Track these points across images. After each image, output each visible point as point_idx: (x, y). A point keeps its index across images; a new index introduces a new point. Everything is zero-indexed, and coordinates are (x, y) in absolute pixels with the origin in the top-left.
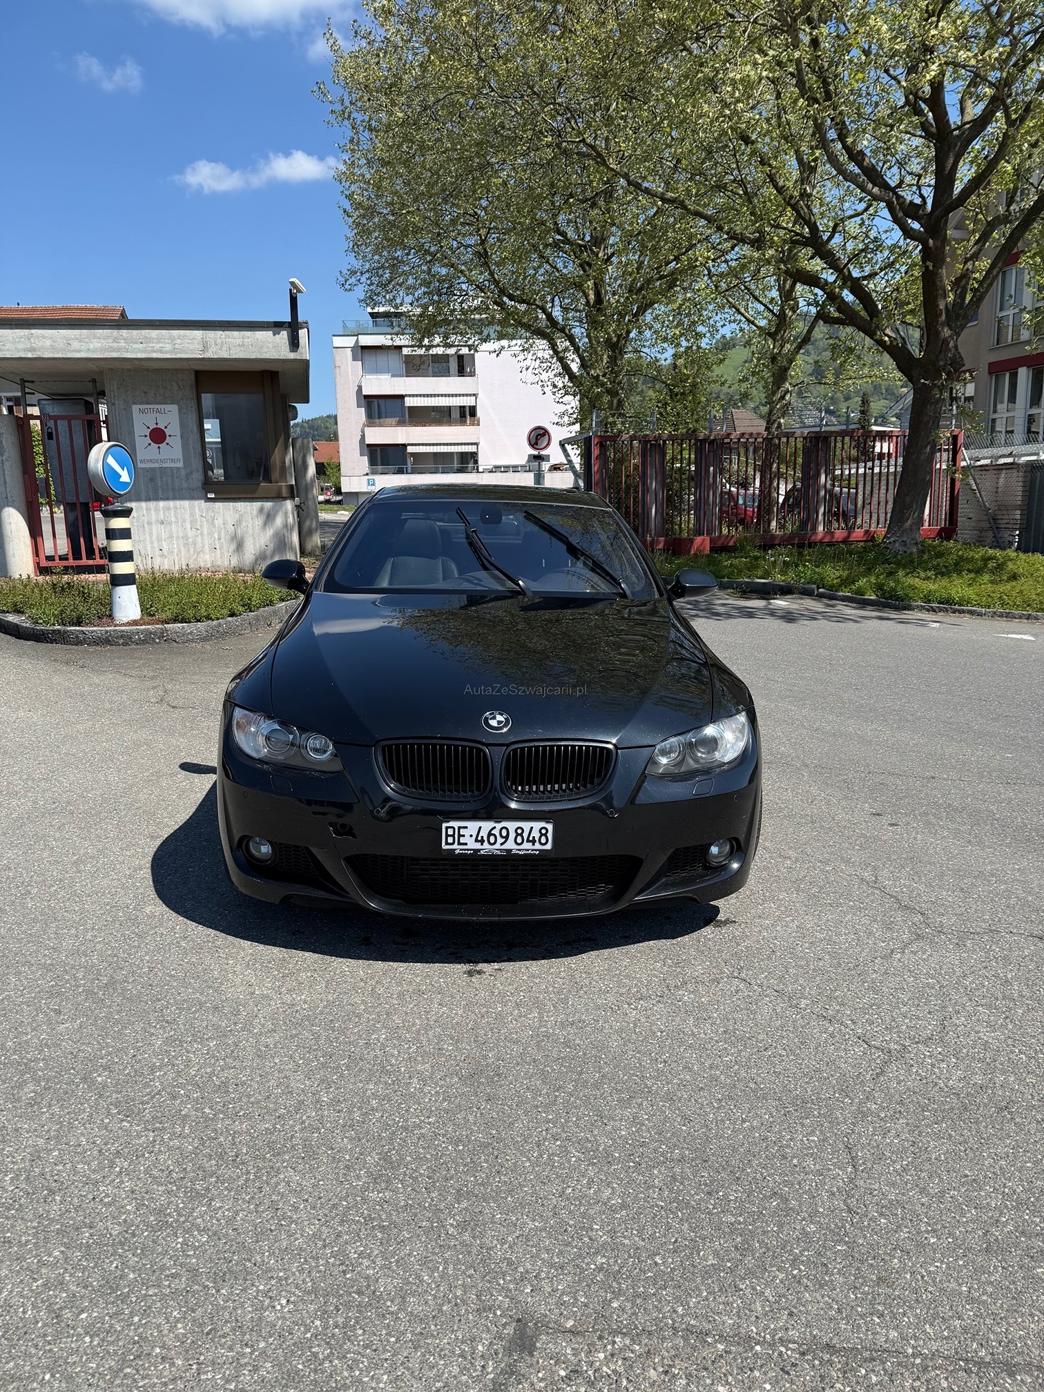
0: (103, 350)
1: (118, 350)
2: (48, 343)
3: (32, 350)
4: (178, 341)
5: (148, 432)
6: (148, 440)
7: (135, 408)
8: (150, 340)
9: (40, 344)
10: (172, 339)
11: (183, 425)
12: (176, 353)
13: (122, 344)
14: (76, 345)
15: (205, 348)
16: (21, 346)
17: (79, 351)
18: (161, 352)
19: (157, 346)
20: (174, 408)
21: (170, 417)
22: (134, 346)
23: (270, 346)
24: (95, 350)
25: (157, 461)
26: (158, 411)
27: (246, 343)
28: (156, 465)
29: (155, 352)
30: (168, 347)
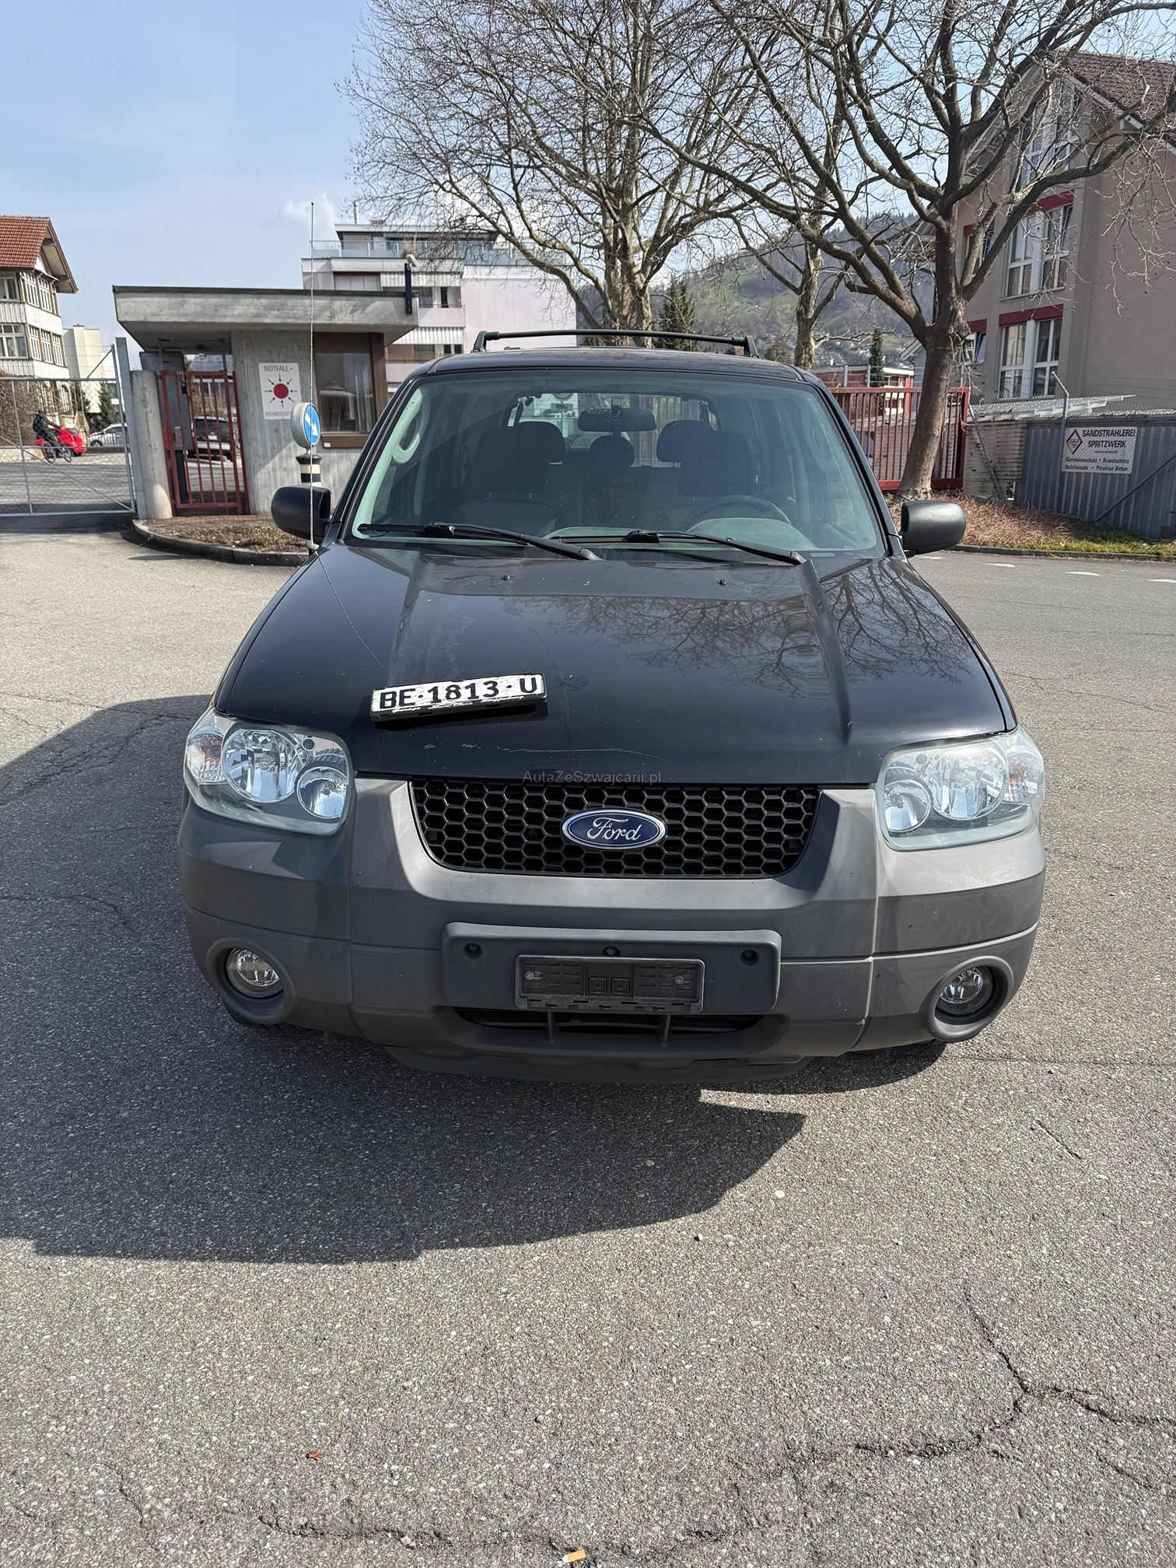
1: (258, 315)
3: (185, 314)
4: (309, 308)
5: (272, 388)
6: (273, 395)
7: (261, 366)
8: (285, 307)
10: (304, 307)
11: (303, 382)
15: (332, 315)
18: (295, 317)
19: (291, 313)
20: (295, 366)
21: (291, 374)
22: (272, 312)
23: (386, 312)
25: (281, 414)
28: (280, 418)
29: (289, 317)
30: (301, 313)
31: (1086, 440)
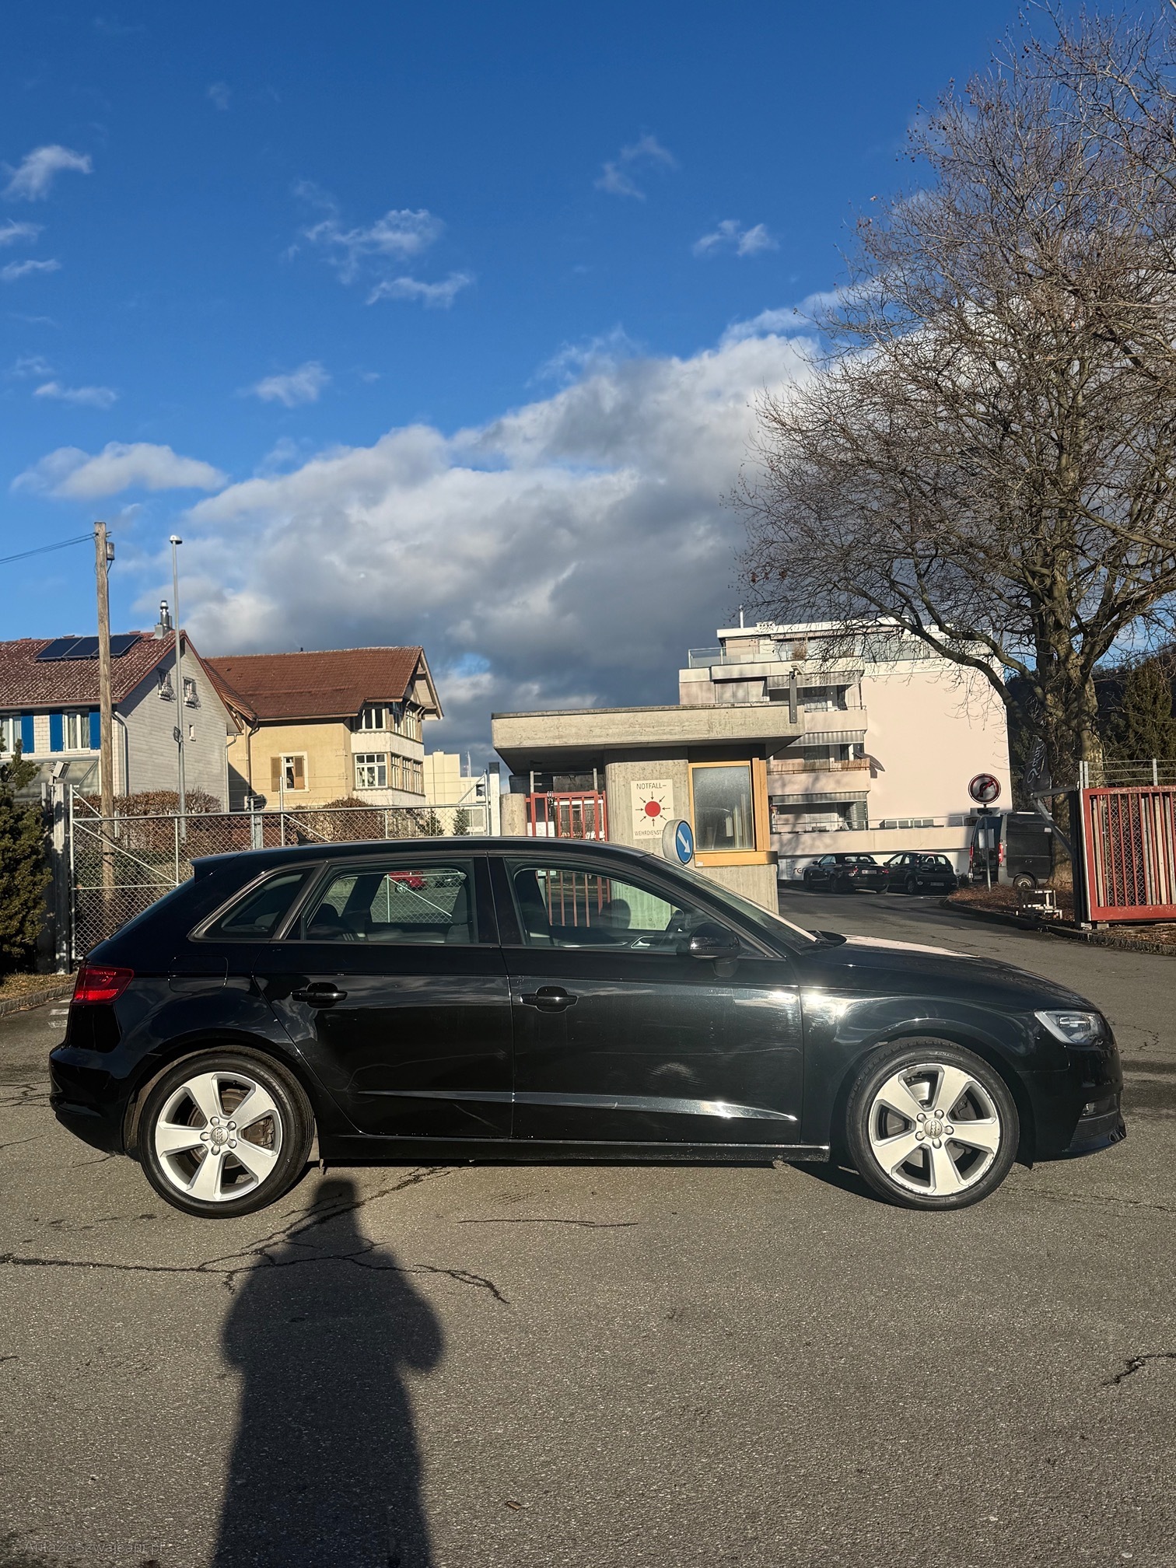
0: (620, 735)
1: (633, 733)
3: (560, 737)
4: (686, 724)
5: (644, 806)
6: (644, 813)
7: (634, 784)
8: (660, 724)
9: (567, 732)
10: (681, 723)
11: (676, 798)
12: (685, 734)
13: (637, 728)
15: (710, 729)
16: (550, 734)
17: (600, 736)
18: (671, 734)
19: (668, 729)
20: (669, 782)
21: (665, 790)
22: (647, 729)
23: (770, 723)
24: (613, 735)
25: (651, 832)
26: (654, 786)
27: (747, 723)
28: (651, 837)
29: (665, 734)
30: (678, 729)
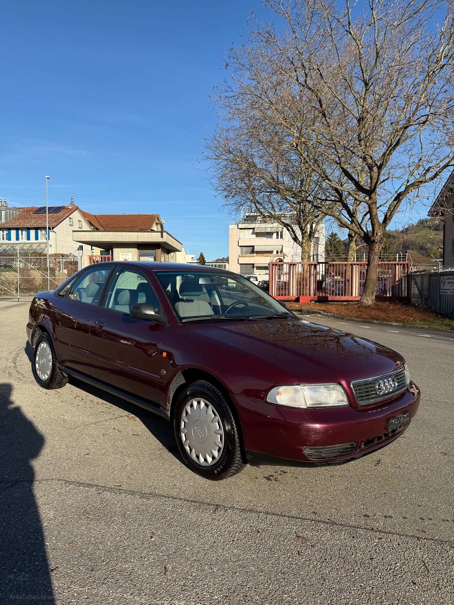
0: (111, 239)
1: (115, 239)
2: (97, 237)
3: (93, 238)
4: (131, 236)
7: (120, 254)
8: (123, 236)
9: (95, 237)
12: (130, 240)
13: (116, 237)
14: (104, 237)
16: (90, 237)
17: (105, 239)
18: (126, 239)
20: (131, 254)
21: (129, 256)
22: (119, 238)
23: (155, 237)
24: (109, 239)
26: (126, 255)
27: (149, 237)
29: (124, 239)
30: (128, 238)
31: (447, 281)
